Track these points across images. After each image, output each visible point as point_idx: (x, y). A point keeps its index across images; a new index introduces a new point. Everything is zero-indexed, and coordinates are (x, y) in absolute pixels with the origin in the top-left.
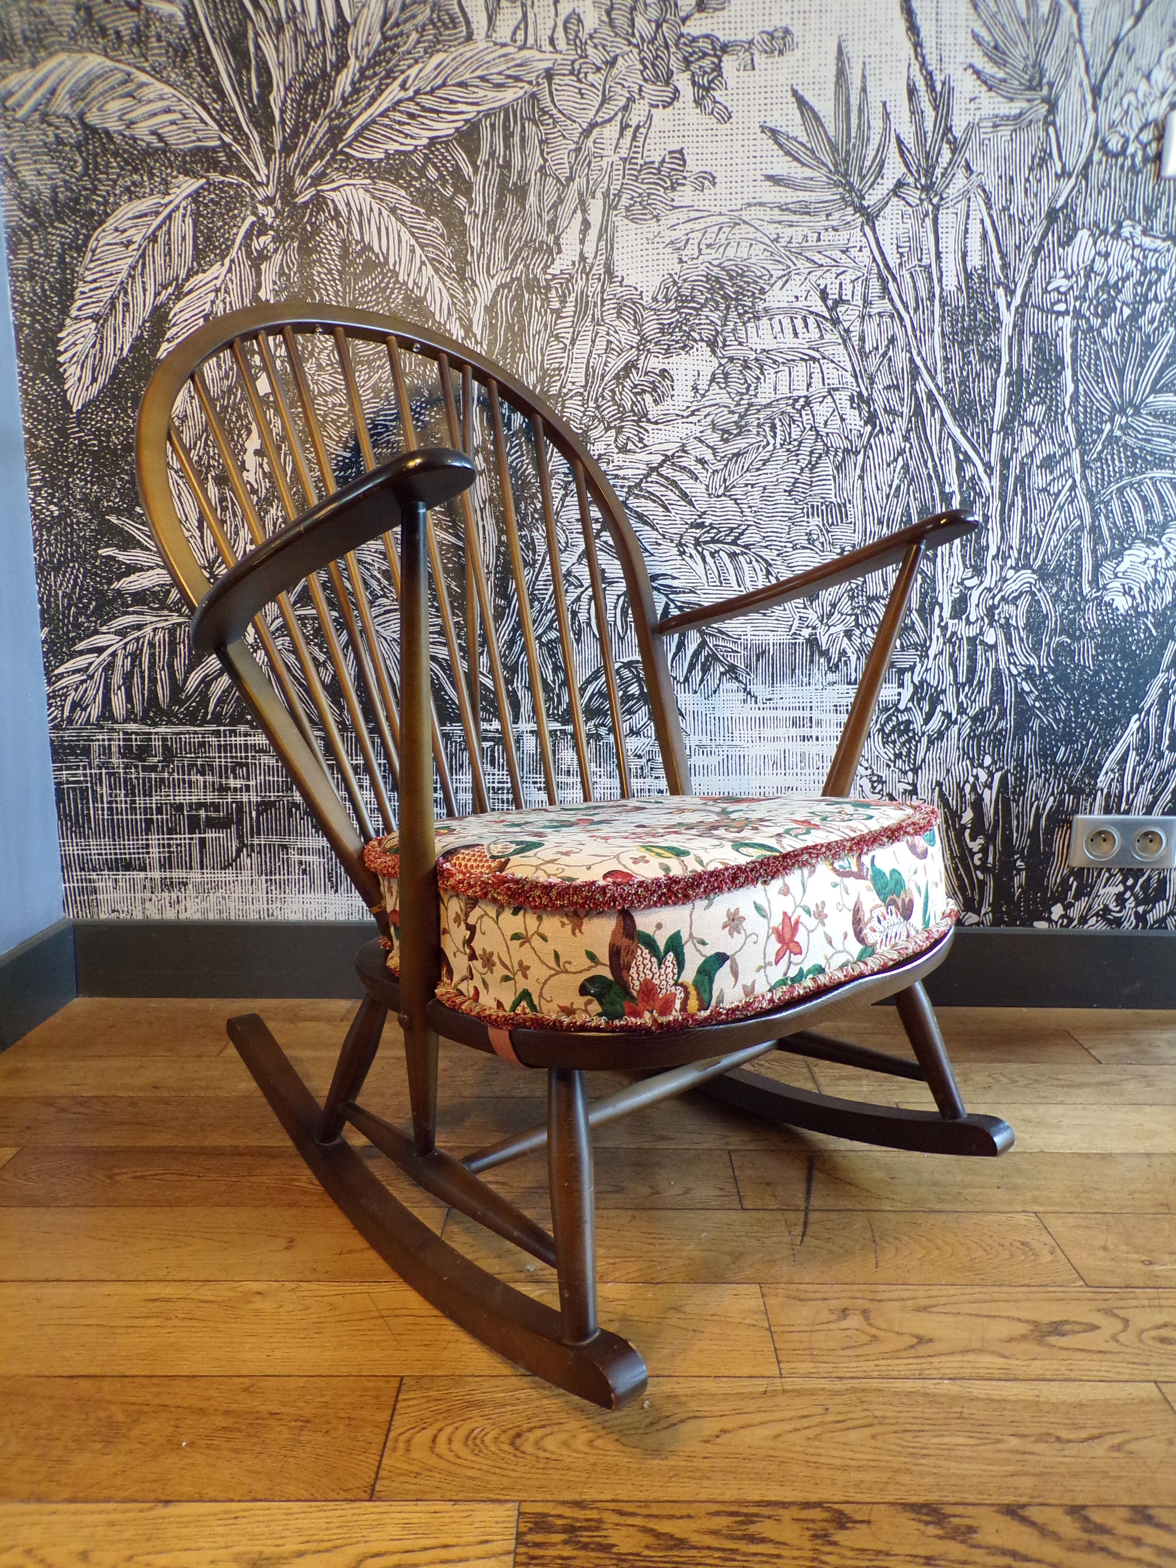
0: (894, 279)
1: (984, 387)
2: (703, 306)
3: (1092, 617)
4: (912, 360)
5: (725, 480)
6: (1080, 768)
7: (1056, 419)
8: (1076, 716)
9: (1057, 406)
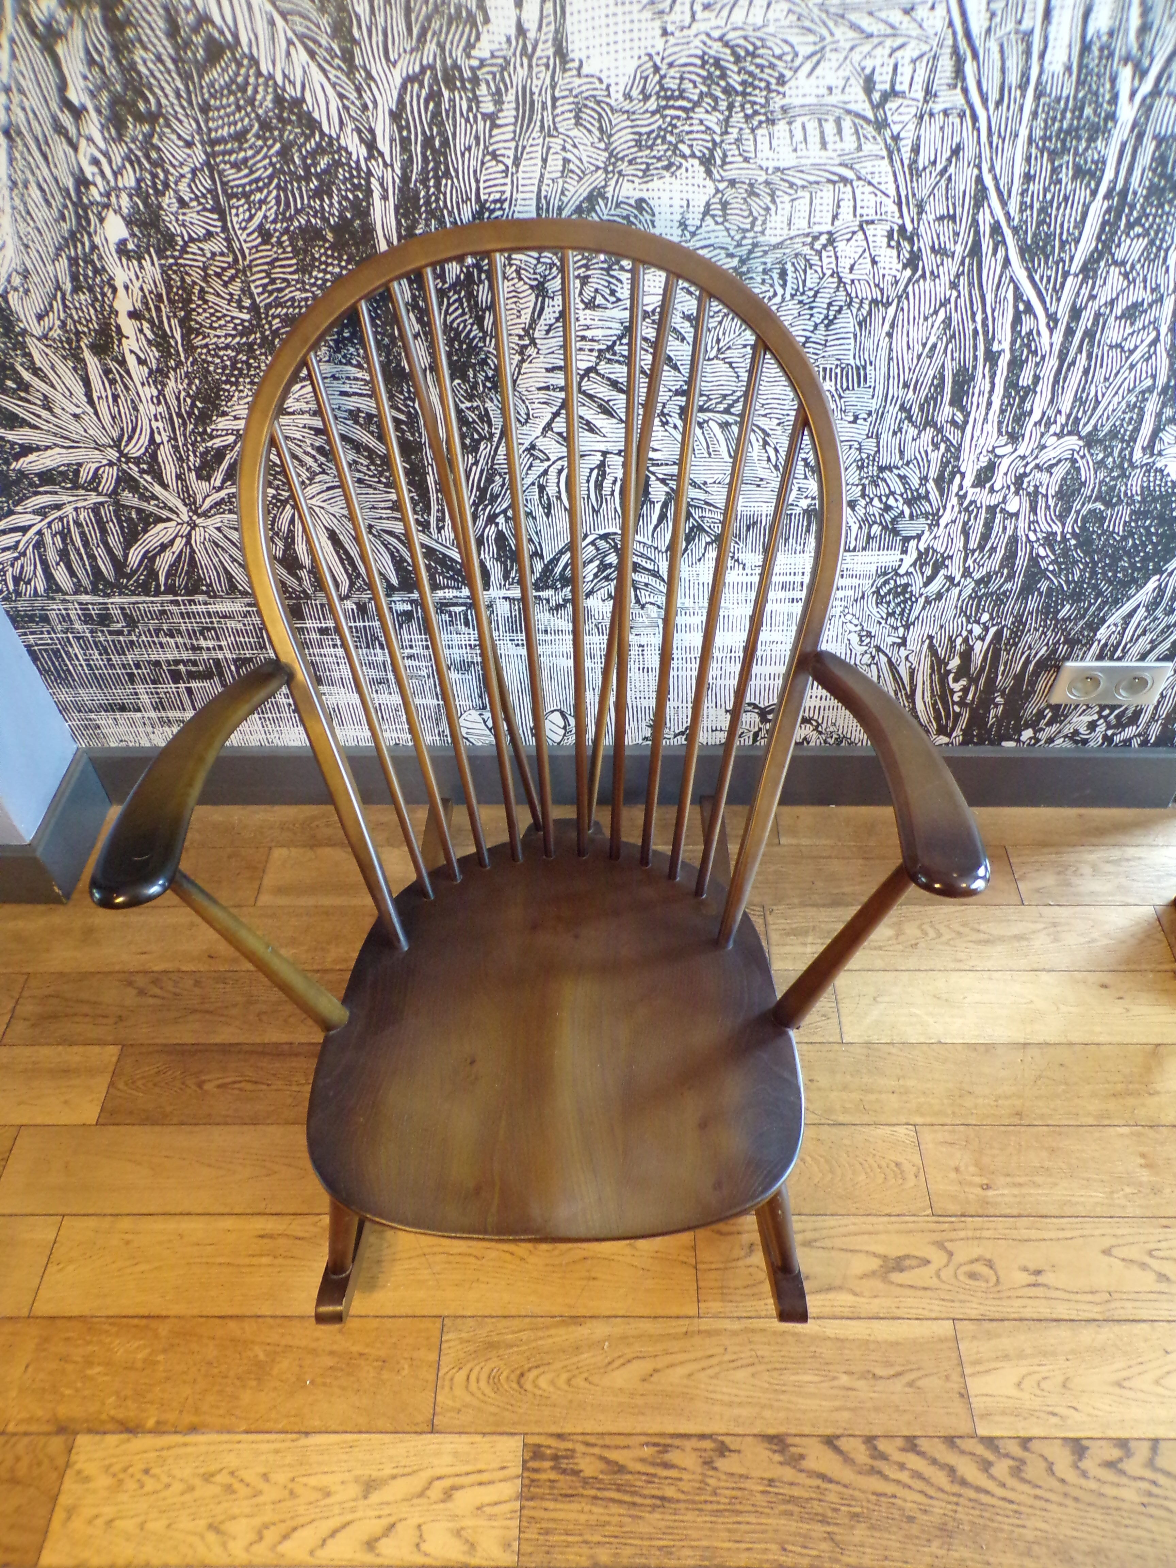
0: (975, 56)
1: (1069, 216)
2: (697, 104)
3: (1136, 483)
4: (979, 180)
5: (718, 341)
6: (1081, 623)
7: (1157, 256)
8: (1090, 578)
9: (1163, 240)
